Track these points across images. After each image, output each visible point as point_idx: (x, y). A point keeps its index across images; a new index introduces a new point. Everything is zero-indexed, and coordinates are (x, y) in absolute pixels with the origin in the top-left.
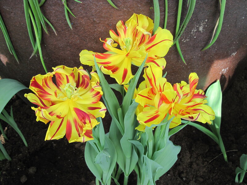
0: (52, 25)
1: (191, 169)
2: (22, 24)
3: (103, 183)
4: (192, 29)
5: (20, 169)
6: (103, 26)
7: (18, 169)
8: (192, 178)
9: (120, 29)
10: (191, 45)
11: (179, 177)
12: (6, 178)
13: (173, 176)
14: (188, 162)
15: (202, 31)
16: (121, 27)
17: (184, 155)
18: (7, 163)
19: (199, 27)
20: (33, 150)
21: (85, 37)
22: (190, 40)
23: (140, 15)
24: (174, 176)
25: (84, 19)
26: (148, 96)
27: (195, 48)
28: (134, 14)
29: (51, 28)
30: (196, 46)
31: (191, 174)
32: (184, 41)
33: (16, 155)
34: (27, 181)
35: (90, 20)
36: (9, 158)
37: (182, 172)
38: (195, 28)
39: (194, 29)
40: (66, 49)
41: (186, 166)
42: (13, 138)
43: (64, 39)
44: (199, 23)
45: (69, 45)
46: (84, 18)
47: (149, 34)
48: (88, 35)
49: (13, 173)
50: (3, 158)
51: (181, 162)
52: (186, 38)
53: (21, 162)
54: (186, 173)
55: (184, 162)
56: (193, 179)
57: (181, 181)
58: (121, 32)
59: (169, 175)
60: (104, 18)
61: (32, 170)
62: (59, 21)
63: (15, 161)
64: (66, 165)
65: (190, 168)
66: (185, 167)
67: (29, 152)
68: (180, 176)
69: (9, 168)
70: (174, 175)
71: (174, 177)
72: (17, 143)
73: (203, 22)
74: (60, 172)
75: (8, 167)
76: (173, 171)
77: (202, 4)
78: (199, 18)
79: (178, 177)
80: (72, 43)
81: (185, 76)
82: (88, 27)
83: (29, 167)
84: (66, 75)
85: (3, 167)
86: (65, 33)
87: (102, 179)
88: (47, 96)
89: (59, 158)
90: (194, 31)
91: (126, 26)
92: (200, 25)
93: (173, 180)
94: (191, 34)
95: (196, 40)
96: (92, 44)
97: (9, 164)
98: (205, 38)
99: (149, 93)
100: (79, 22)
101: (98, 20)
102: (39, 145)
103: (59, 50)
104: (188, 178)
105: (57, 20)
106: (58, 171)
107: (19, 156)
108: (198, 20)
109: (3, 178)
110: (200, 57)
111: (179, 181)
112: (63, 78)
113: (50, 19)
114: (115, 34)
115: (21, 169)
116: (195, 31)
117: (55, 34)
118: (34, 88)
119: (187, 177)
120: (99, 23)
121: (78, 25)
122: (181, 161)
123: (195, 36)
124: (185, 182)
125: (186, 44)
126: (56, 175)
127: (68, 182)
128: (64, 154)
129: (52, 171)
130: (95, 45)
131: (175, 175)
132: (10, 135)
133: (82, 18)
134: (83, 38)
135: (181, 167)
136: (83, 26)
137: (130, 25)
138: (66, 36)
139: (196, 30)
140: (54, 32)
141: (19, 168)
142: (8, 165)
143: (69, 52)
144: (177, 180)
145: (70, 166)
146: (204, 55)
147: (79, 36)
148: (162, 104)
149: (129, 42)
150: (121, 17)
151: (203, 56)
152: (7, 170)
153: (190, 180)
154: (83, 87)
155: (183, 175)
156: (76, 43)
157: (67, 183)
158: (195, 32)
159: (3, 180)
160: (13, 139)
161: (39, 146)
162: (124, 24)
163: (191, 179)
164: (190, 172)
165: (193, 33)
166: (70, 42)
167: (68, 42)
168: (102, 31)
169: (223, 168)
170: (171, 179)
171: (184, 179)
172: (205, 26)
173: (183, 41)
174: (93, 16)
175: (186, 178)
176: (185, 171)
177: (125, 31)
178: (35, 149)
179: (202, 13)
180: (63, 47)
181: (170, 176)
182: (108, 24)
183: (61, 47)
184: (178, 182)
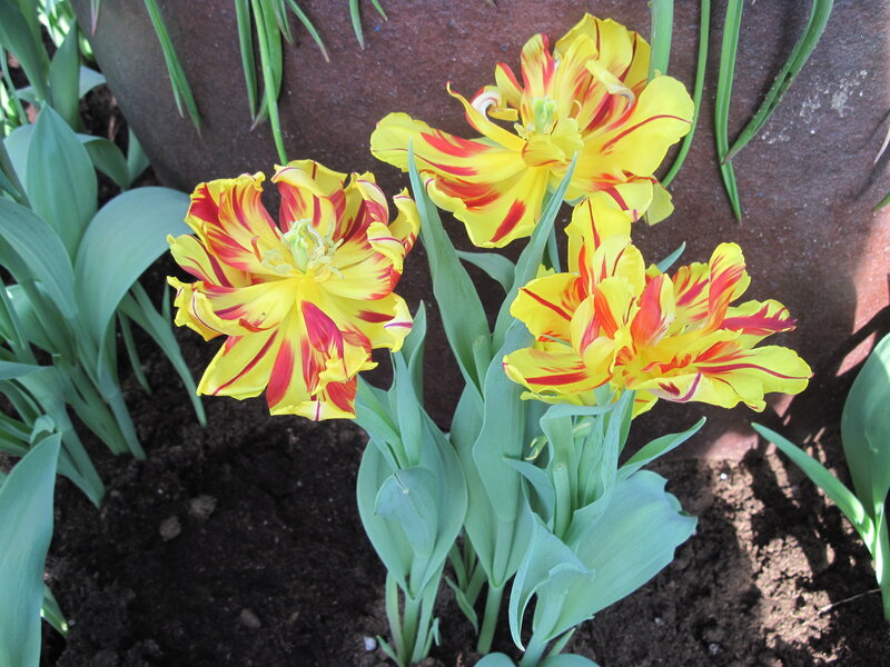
0: (315, 25)
1: (746, 619)
2: (224, 12)
3: (411, 594)
4: (803, 99)
5: (165, 493)
6: (479, 49)
7: (160, 491)
8: (742, 653)
9: (531, 63)
10: (797, 158)
11: (696, 639)
12: (119, 514)
13: (672, 628)
14: (741, 589)
15: (845, 110)
16: (536, 59)
17: (730, 564)
18: (130, 468)
19: (831, 95)
20: (220, 440)
21: (417, 81)
22: (793, 139)
23: (608, 20)
24: (678, 631)
25: (418, 16)
26: (564, 304)
27: (810, 171)
28: (587, 15)
29: (310, 35)
30: (813, 167)
31: (743, 638)
32: (768, 138)
33: (164, 448)
34: (179, 536)
35: (437, 23)
36: (138, 452)
37: (713, 624)
38: (816, 97)
39: (812, 98)
40: (352, 113)
41: (731, 604)
42: (167, 391)
43: (350, 80)
44: (831, 78)
45: (362, 99)
46: (416, 14)
47: (626, 96)
48: (428, 72)
49: (142, 501)
50: (123, 449)
51: (717, 585)
52: (776, 131)
53: (173, 471)
54: (725, 629)
55: (724, 589)
56: (744, 656)
57: (702, 653)
58: (534, 74)
59: (657, 620)
60: (485, 21)
61: (200, 506)
62: (337, 13)
63: (155, 464)
64: (316, 511)
65: (742, 615)
66: (726, 605)
67: (206, 447)
68: (698, 636)
69: (132, 484)
70: (678, 627)
71: (675, 633)
72: (176, 409)
73: (849, 79)
74: (291, 530)
75: (132, 480)
76: (677, 610)
77: (851, 8)
78: (832, 62)
79: (691, 638)
80: (373, 94)
81: (764, 272)
82: (429, 47)
83: (194, 494)
84: (315, 197)
85: (116, 475)
86: (353, 56)
87: (408, 578)
88: (240, 254)
89: (299, 484)
90: (809, 108)
91: (556, 57)
92: (835, 89)
93: (671, 642)
94: (798, 119)
95: (817, 144)
96: (438, 107)
97: (136, 470)
98: (855, 141)
99: (567, 295)
100: (400, 25)
101: (462, 24)
102: (242, 428)
103: (331, 113)
104: (726, 649)
105: (331, 11)
106: (284, 527)
107: (172, 450)
108: (828, 66)
109: (110, 510)
110: (830, 209)
111: (689, 651)
112: (304, 205)
113: (310, 5)
114: (512, 81)
115: (168, 496)
116: (814, 107)
117: (321, 57)
118: (200, 221)
119: (728, 644)
120: (466, 36)
121: (397, 35)
122: (715, 581)
123: (812, 125)
124: (713, 659)
125: (777, 153)
126: (277, 540)
127: (310, 568)
128: (318, 476)
129: (266, 523)
130: (447, 110)
131: (683, 627)
132: (161, 380)
133: (412, 12)
134: (411, 82)
135: (711, 604)
136: (411, 41)
137: (570, 54)
138: (356, 69)
139: (819, 105)
140: (318, 50)
141: (162, 489)
142: (131, 472)
143: (362, 124)
144: (687, 645)
145: (329, 520)
146: (845, 205)
147: (397, 72)
148: (596, 341)
149: (545, 113)
150: (544, 25)
151: (840, 207)
152: (124, 488)
153: (735, 658)
154: (361, 242)
155: (711, 635)
156: (387, 97)
157: (305, 572)
158: (816, 111)
159: (107, 516)
160: (166, 395)
161: (240, 432)
162: (550, 48)
163: (738, 655)
164: (741, 628)
165: (807, 114)
166: (368, 88)
167: (362, 90)
168: (476, 65)
169: (867, 640)
170: (661, 639)
171: (714, 649)
172: (856, 94)
173: (764, 138)
174: (447, 8)
175: (721, 646)
176: (722, 622)
177: (548, 74)
178: (227, 440)
179: (848, 43)
180: (344, 107)
181: (661, 627)
182: (496, 44)
183: (339, 104)
184: (688, 654)
